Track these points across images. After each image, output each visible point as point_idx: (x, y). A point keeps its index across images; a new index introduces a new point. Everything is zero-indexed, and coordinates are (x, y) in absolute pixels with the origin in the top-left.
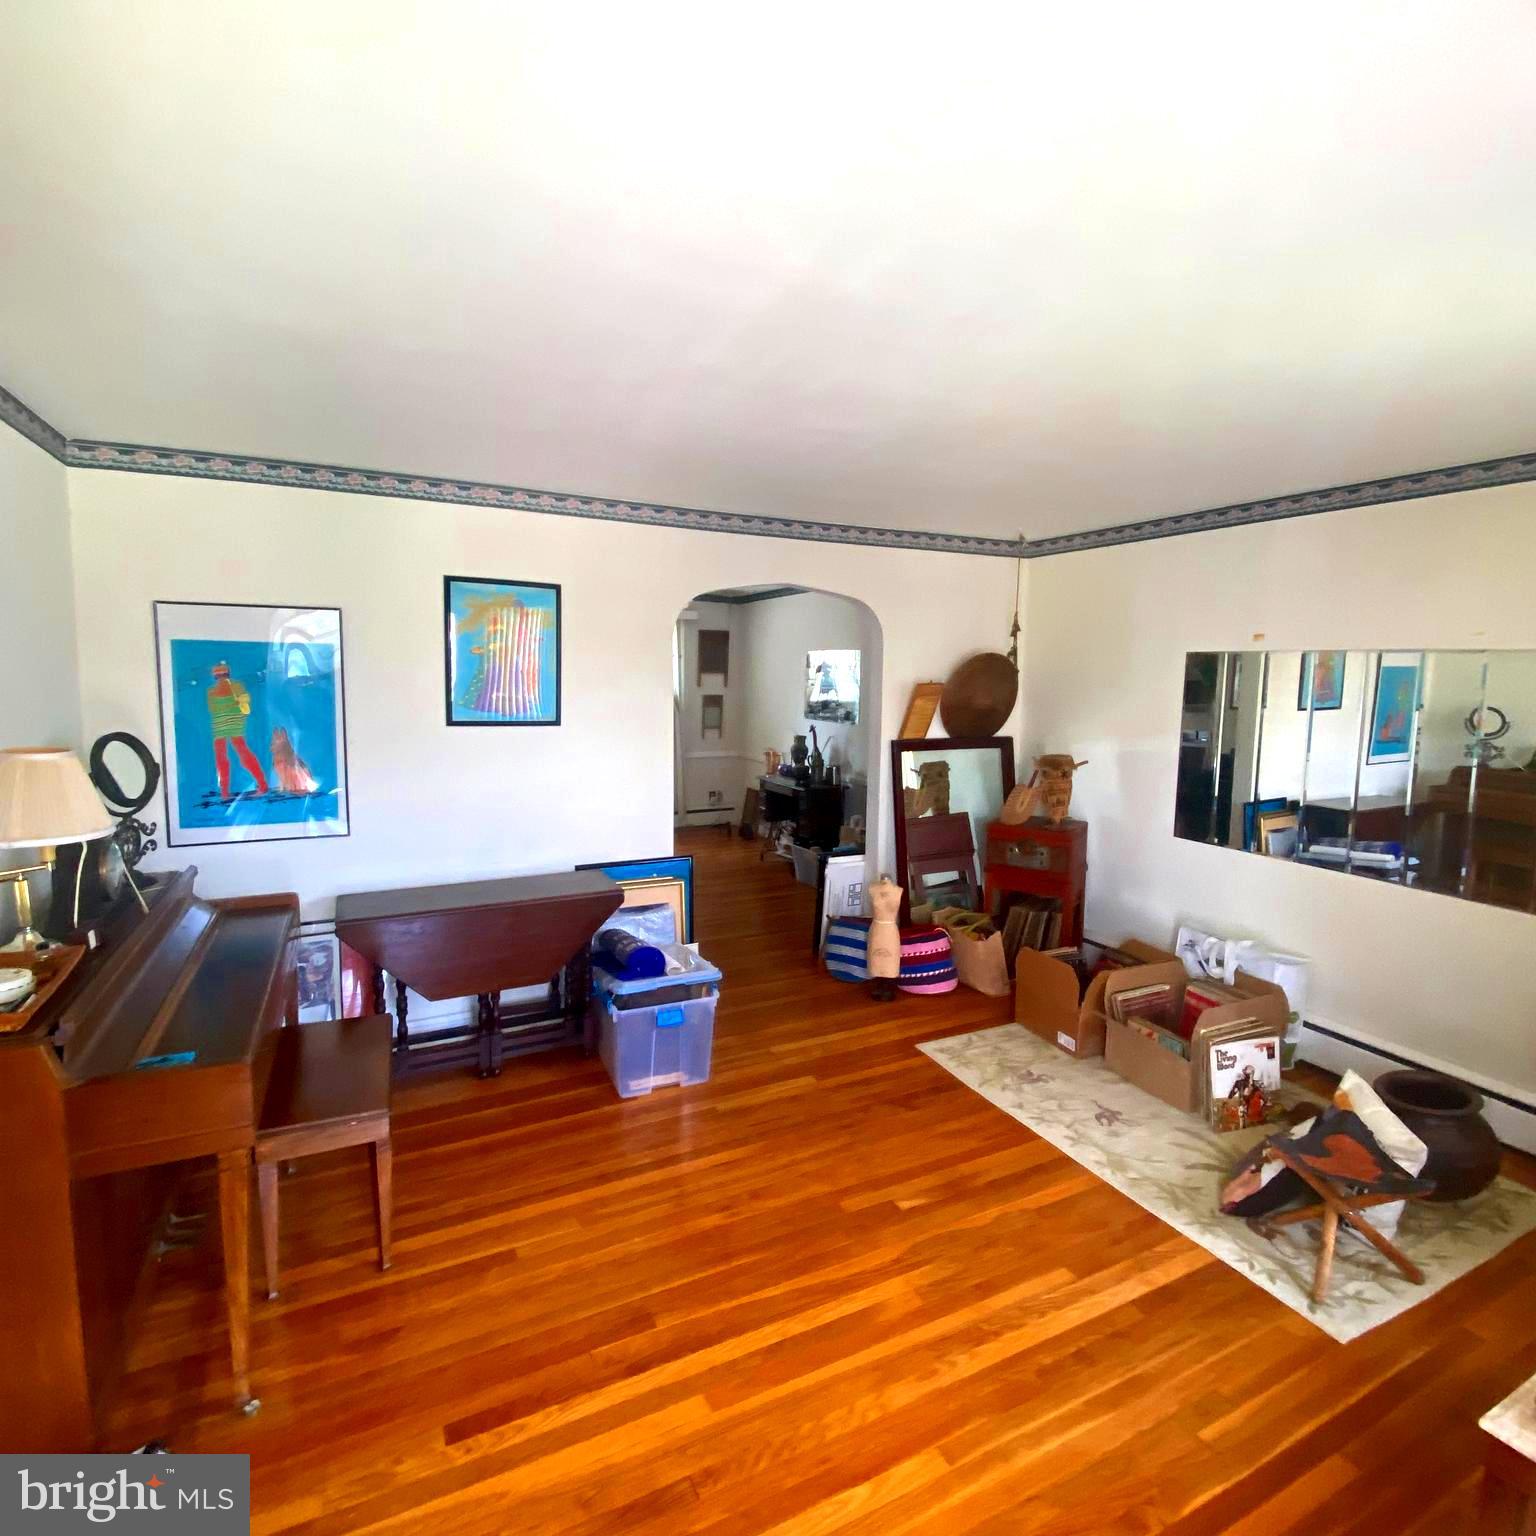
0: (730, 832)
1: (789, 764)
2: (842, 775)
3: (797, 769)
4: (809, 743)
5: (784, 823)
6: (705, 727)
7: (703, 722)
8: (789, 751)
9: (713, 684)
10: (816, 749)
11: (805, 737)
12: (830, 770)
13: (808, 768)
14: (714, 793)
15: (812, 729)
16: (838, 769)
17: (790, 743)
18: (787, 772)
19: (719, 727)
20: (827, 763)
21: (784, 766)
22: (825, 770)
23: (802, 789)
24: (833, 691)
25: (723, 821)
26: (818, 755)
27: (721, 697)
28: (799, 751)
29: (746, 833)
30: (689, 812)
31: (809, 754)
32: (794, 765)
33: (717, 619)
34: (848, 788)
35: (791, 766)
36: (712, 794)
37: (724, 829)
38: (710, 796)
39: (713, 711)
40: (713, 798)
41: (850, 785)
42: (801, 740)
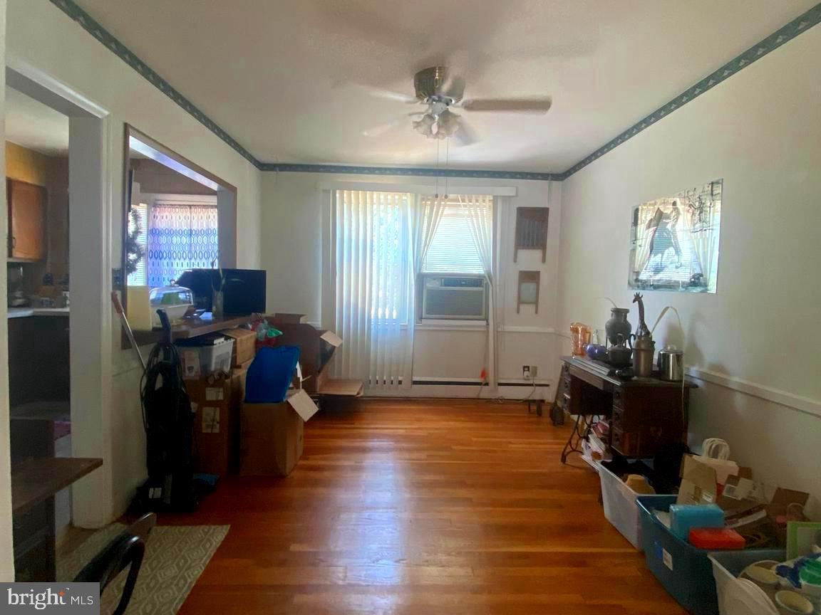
0: (539, 413)
1: (603, 344)
2: (685, 366)
3: (613, 352)
4: (633, 320)
5: (596, 419)
6: (520, 302)
7: (519, 298)
8: (604, 328)
9: (529, 259)
10: (643, 326)
11: (627, 311)
12: (664, 357)
13: (629, 352)
14: (528, 367)
15: (638, 298)
16: (678, 358)
17: (608, 317)
18: (599, 356)
19: (536, 303)
20: (659, 348)
21: (595, 347)
22: (656, 357)
23: (618, 383)
24: (672, 250)
25: (537, 397)
26: (646, 336)
27: (538, 273)
28: (619, 328)
29: (557, 418)
30: (500, 384)
31: (633, 332)
32: (609, 345)
33: (534, 194)
34: (696, 386)
35: (605, 348)
36: (526, 368)
37: (534, 407)
38: (524, 371)
39: (529, 287)
40: (526, 373)
41: (699, 382)
42: (620, 313)
